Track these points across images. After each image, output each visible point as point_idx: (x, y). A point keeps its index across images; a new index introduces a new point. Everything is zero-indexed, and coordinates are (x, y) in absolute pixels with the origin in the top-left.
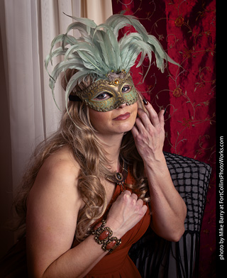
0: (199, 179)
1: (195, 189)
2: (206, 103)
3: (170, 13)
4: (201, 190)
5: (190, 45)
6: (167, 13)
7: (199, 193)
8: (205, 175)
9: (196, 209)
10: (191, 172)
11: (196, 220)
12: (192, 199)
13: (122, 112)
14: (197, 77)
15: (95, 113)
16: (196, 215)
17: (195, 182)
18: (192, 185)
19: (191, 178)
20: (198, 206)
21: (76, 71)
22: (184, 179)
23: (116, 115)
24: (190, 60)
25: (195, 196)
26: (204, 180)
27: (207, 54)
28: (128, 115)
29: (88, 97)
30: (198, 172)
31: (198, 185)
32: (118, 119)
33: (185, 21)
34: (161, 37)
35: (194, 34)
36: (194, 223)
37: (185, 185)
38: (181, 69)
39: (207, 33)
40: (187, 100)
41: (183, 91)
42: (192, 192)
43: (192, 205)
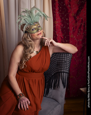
0: (68, 57)
1: (67, 60)
2: (81, 40)
3: (70, 12)
4: (69, 61)
6: (69, 12)
7: (68, 61)
8: (70, 56)
9: (67, 66)
10: (66, 55)
11: (67, 69)
12: (66, 63)
13: (39, 33)
14: (78, 32)
15: (32, 34)
16: (67, 68)
17: (67, 58)
18: (66, 59)
19: (66, 57)
20: (68, 65)
21: (25, 24)
22: (64, 57)
23: (38, 34)
24: (76, 27)
25: (67, 62)
26: (70, 58)
28: (41, 33)
29: (30, 30)
30: (68, 55)
31: (68, 59)
32: (38, 35)
33: (75, 15)
34: (67, 19)
35: (78, 19)
36: (67, 70)
37: (64, 59)
38: (73, 29)
39: (82, 18)
40: (75, 39)
41: (74, 36)
42: (66, 61)
43: (66, 65)
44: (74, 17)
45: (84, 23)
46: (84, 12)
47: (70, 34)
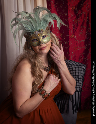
0: (81, 70)
1: (80, 74)
5: (77, 18)
6: (68, 5)
7: (81, 76)
8: (83, 69)
9: (80, 82)
10: (78, 68)
12: (78, 78)
14: (80, 30)
16: (80, 84)
17: (79, 72)
18: (78, 73)
19: (78, 70)
20: (81, 81)
22: (75, 70)
24: (77, 24)
25: (80, 77)
26: (83, 71)
27: (84, 21)
30: (81, 68)
31: (81, 73)
33: (76, 8)
34: (66, 14)
35: (79, 13)
36: (79, 88)
37: (76, 73)
38: (74, 27)
39: (84, 13)
40: (76, 39)
41: (75, 36)
42: (78, 76)
43: (79, 80)
44: (75, 11)
45: (88, 19)
46: (88, 5)
47: (69, 33)
